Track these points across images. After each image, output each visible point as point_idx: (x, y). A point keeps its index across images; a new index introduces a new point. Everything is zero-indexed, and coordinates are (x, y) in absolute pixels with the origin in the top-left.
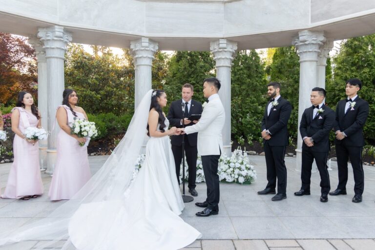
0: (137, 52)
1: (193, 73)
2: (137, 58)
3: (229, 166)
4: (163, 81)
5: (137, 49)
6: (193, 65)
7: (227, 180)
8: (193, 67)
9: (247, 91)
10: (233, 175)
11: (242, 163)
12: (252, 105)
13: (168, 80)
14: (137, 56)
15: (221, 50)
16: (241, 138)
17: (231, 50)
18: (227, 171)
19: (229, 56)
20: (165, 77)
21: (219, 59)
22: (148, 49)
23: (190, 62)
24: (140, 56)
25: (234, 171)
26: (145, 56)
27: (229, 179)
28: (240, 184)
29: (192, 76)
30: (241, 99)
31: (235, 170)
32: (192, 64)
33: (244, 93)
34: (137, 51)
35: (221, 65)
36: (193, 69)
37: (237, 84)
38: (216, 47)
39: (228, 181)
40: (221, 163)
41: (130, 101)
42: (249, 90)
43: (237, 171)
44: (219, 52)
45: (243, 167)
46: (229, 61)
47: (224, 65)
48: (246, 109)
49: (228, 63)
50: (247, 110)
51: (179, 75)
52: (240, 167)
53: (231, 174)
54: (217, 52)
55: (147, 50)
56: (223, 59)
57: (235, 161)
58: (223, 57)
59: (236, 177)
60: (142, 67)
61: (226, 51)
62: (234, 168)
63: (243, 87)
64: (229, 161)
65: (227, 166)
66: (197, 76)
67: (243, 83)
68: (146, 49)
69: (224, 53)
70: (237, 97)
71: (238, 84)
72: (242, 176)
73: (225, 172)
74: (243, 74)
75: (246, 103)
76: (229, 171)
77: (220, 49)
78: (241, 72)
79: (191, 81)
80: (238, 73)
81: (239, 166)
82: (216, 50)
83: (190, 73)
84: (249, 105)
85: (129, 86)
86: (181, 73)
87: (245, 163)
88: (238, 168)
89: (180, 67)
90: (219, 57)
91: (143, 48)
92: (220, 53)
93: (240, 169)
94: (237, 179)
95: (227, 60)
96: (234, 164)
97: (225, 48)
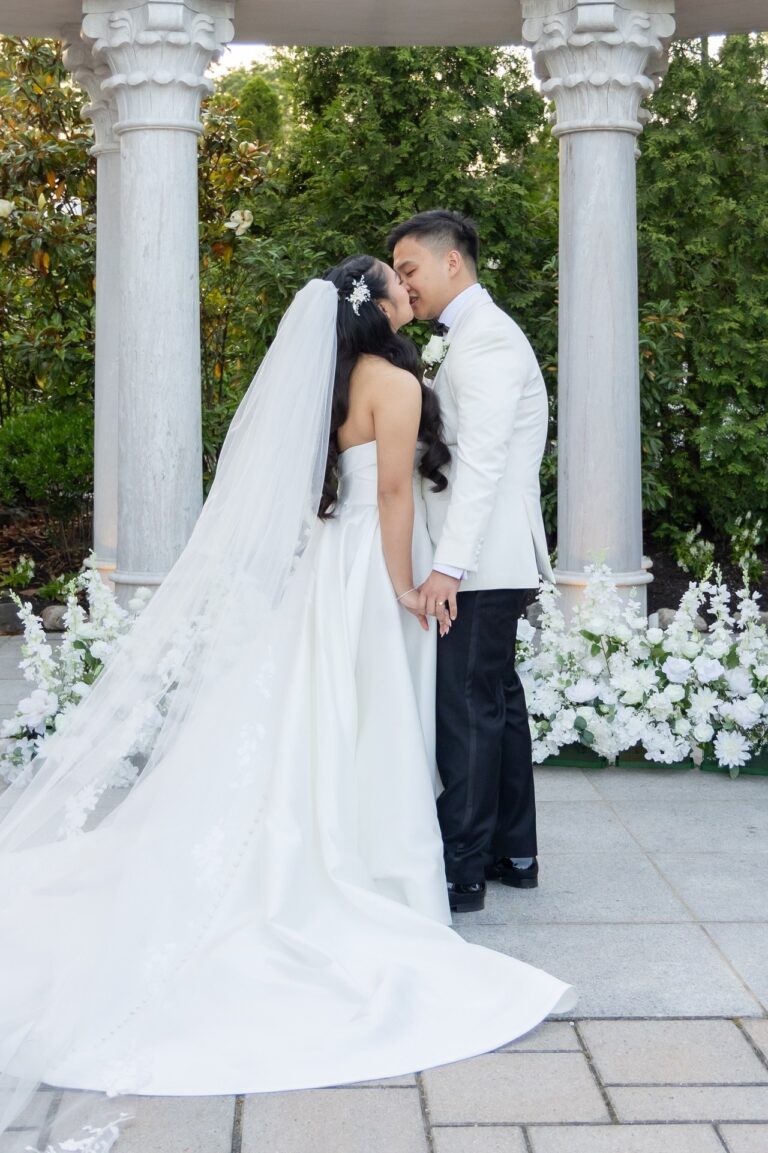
0: (121, 59)
1: (407, 168)
2: (118, 89)
3: (661, 675)
4: (236, 215)
5: (117, 41)
6: (406, 125)
7: (652, 755)
8: (406, 136)
9: (720, 268)
10: (682, 726)
11: (732, 660)
12: (750, 346)
13: (267, 211)
14: (117, 79)
15: (586, 39)
16: (690, 537)
17: (640, 40)
18: (650, 704)
19: (629, 72)
20: (246, 191)
21: (572, 89)
22: (181, 38)
23: (390, 105)
24: (137, 77)
25: (685, 705)
26: (163, 76)
27: (665, 748)
28: (726, 770)
29: (402, 185)
30: (691, 310)
31: (694, 698)
32: (397, 115)
33: (703, 278)
34: (119, 49)
35: (587, 122)
36: (405, 147)
37: (659, 229)
38: (558, 23)
39: (658, 758)
40: (616, 657)
41: (51, 333)
42: (732, 265)
43: (704, 704)
44: (571, 48)
45: (739, 680)
46: (632, 100)
47: (605, 122)
48: (719, 369)
49: (624, 113)
50: (726, 378)
51: (324, 179)
52: (722, 679)
53: (671, 722)
54: (561, 49)
55: (176, 46)
56: (598, 87)
57: (692, 648)
58: (599, 78)
59: (704, 733)
60: (145, 139)
61: (611, 47)
62: (686, 688)
63: (698, 245)
64: (659, 646)
65: (648, 677)
66: (433, 184)
67: (695, 225)
68: (173, 37)
69: (603, 54)
70: (665, 304)
71: (669, 231)
72: (735, 727)
73: (638, 706)
74: (700, 168)
75: (714, 338)
76: (663, 702)
77: (580, 31)
78: (685, 157)
79: (396, 214)
80: (668, 165)
81: (714, 676)
82: (557, 42)
83: (388, 169)
84: (731, 345)
85: (45, 247)
86: (341, 167)
87: (746, 658)
88: (712, 686)
89: (331, 136)
90: (576, 78)
91: (154, 37)
92: (583, 60)
93: (720, 689)
94: (709, 748)
95: (620, 95)
96: (686, 664)
97: (610, 30)
